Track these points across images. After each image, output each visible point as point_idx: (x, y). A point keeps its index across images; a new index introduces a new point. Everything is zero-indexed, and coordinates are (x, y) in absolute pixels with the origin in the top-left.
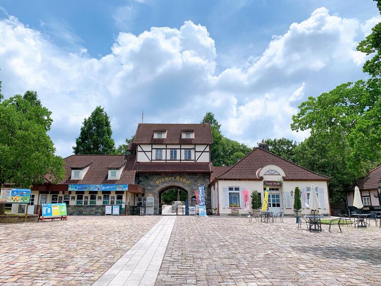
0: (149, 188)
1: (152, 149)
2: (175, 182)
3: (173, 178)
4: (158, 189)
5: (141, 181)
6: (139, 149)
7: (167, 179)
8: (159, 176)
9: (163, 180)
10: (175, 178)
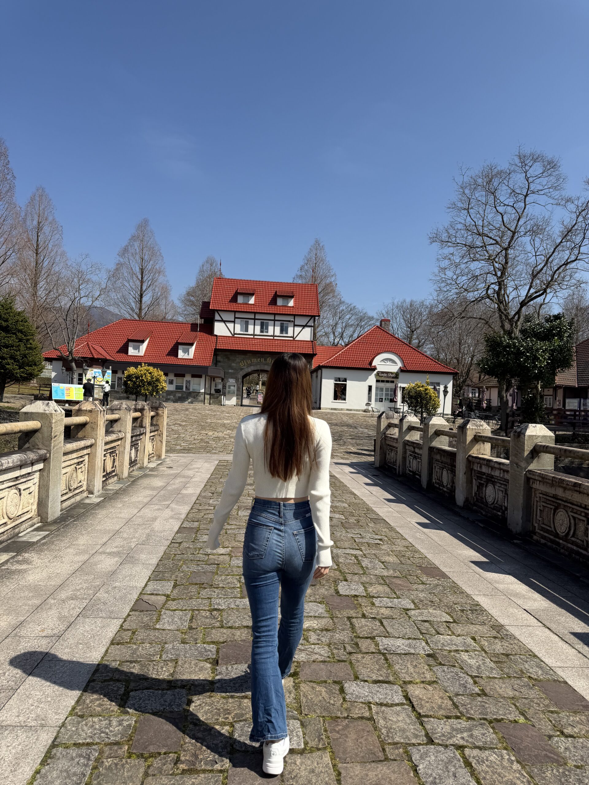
0: (230, 371)
1: (235, 318)
2: (265, 364)
3: (263, 360)
4: (242, 373)
5: (220, 362)
6: (217, 317)
7: (255, 360)
8: (243, 356)
9: (249, 362)
10: (265, 360)
